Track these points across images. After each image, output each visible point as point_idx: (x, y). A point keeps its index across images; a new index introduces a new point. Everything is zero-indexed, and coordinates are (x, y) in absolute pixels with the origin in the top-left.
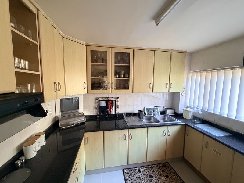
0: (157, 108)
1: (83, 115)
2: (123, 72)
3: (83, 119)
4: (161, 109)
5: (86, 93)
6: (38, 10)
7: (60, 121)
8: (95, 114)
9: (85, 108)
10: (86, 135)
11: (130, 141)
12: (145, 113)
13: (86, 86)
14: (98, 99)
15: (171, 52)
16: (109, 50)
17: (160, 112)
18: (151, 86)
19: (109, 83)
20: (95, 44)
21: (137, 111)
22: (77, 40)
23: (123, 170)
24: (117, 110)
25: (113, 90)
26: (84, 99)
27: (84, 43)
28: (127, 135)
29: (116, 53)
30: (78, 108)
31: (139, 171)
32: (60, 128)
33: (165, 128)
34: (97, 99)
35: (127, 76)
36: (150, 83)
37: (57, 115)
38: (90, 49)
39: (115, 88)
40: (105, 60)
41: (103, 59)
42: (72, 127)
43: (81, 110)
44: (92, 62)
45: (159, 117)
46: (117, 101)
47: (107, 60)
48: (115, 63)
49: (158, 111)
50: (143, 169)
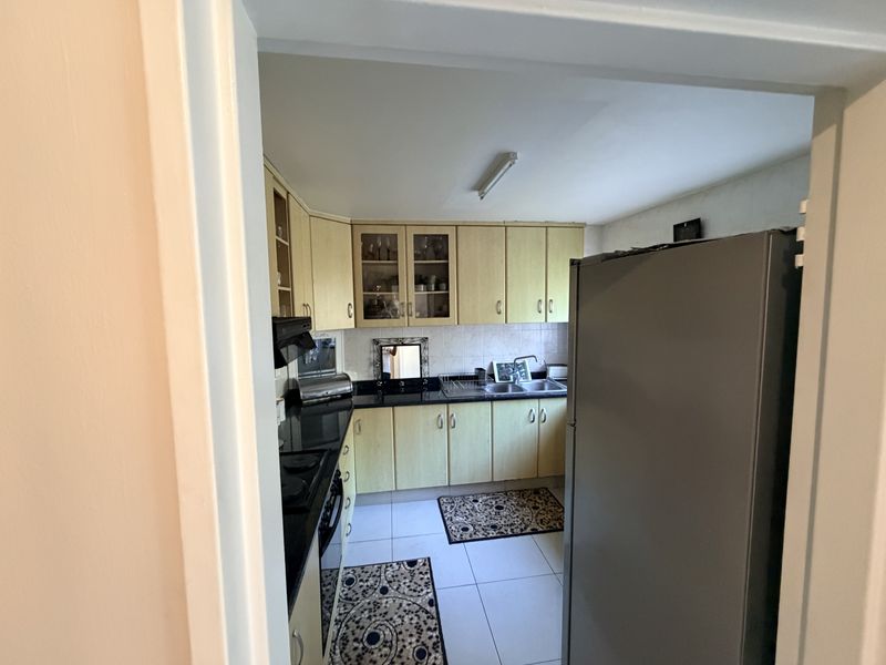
0: (523, 364)
1: (347, 378)
2: (434, 278)
3: (348, 388)
4: (533, 366)
5: (353, 326)
6: (288, 193)
7: (302, 386)
8: (372, 379)
9: (348, 363)
10: (357, 414)
11: (451, 430)
12: (492, 376)
13: (352, 311)
14: (378, 343)
15: (547, 226)
16: (401, 232)
17: (532, 374)
18: (502, 308)
19: (402, 304)
20: (371, 219)
21: (472, 372)
22: (333, 216)
23: (438, 500)
24: (425, 368)
25: (412, 319)
26: (346, 343)
27: (348, 220)
28: (444, 417)
29: (418, 238)
30: (334, 366)
31: (476, 501)
32: (301, 401)
33: (533, 405)
34: (376, 342)
35: (444, 285)
36: (499, 302)
37: (291, 377)
38: (359, 231)
39: (418, 314)
40: (392, 254)
41: (388, 251)
42: (325, 402)
43: (340, 368)
44: (364, 258)
45: (528, 385)
46: (423, 346)
47: (396, 253)
48: (417, 257)
49: (526, 372)
50: (485, 498)
